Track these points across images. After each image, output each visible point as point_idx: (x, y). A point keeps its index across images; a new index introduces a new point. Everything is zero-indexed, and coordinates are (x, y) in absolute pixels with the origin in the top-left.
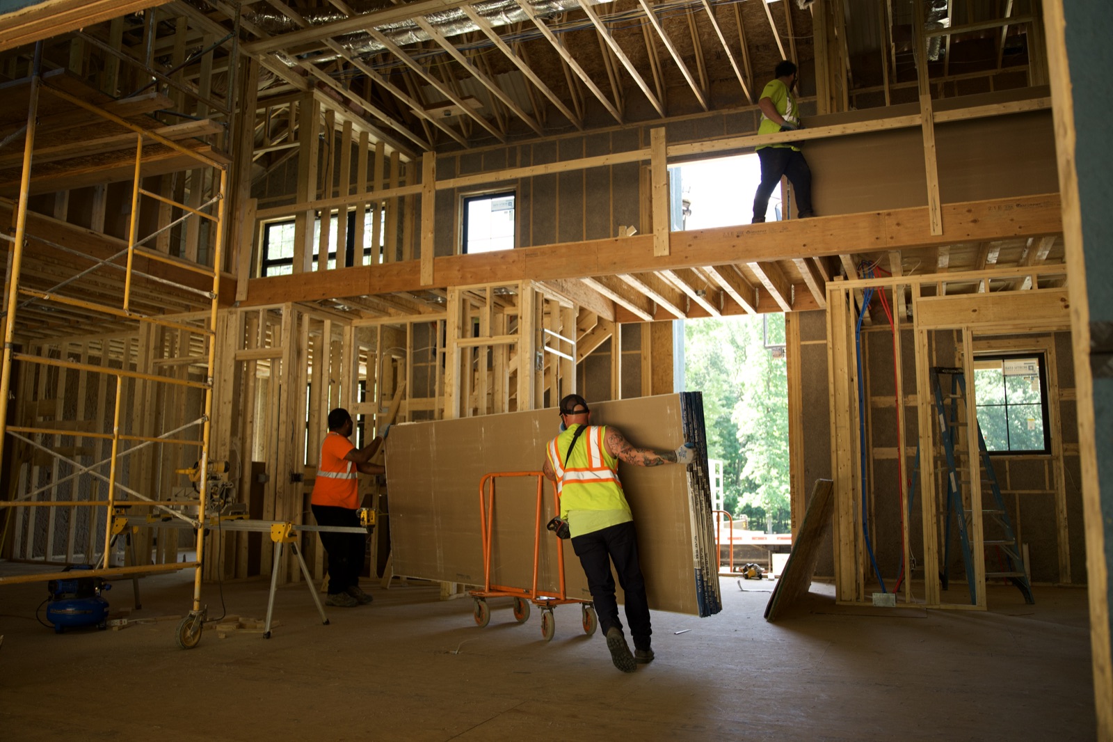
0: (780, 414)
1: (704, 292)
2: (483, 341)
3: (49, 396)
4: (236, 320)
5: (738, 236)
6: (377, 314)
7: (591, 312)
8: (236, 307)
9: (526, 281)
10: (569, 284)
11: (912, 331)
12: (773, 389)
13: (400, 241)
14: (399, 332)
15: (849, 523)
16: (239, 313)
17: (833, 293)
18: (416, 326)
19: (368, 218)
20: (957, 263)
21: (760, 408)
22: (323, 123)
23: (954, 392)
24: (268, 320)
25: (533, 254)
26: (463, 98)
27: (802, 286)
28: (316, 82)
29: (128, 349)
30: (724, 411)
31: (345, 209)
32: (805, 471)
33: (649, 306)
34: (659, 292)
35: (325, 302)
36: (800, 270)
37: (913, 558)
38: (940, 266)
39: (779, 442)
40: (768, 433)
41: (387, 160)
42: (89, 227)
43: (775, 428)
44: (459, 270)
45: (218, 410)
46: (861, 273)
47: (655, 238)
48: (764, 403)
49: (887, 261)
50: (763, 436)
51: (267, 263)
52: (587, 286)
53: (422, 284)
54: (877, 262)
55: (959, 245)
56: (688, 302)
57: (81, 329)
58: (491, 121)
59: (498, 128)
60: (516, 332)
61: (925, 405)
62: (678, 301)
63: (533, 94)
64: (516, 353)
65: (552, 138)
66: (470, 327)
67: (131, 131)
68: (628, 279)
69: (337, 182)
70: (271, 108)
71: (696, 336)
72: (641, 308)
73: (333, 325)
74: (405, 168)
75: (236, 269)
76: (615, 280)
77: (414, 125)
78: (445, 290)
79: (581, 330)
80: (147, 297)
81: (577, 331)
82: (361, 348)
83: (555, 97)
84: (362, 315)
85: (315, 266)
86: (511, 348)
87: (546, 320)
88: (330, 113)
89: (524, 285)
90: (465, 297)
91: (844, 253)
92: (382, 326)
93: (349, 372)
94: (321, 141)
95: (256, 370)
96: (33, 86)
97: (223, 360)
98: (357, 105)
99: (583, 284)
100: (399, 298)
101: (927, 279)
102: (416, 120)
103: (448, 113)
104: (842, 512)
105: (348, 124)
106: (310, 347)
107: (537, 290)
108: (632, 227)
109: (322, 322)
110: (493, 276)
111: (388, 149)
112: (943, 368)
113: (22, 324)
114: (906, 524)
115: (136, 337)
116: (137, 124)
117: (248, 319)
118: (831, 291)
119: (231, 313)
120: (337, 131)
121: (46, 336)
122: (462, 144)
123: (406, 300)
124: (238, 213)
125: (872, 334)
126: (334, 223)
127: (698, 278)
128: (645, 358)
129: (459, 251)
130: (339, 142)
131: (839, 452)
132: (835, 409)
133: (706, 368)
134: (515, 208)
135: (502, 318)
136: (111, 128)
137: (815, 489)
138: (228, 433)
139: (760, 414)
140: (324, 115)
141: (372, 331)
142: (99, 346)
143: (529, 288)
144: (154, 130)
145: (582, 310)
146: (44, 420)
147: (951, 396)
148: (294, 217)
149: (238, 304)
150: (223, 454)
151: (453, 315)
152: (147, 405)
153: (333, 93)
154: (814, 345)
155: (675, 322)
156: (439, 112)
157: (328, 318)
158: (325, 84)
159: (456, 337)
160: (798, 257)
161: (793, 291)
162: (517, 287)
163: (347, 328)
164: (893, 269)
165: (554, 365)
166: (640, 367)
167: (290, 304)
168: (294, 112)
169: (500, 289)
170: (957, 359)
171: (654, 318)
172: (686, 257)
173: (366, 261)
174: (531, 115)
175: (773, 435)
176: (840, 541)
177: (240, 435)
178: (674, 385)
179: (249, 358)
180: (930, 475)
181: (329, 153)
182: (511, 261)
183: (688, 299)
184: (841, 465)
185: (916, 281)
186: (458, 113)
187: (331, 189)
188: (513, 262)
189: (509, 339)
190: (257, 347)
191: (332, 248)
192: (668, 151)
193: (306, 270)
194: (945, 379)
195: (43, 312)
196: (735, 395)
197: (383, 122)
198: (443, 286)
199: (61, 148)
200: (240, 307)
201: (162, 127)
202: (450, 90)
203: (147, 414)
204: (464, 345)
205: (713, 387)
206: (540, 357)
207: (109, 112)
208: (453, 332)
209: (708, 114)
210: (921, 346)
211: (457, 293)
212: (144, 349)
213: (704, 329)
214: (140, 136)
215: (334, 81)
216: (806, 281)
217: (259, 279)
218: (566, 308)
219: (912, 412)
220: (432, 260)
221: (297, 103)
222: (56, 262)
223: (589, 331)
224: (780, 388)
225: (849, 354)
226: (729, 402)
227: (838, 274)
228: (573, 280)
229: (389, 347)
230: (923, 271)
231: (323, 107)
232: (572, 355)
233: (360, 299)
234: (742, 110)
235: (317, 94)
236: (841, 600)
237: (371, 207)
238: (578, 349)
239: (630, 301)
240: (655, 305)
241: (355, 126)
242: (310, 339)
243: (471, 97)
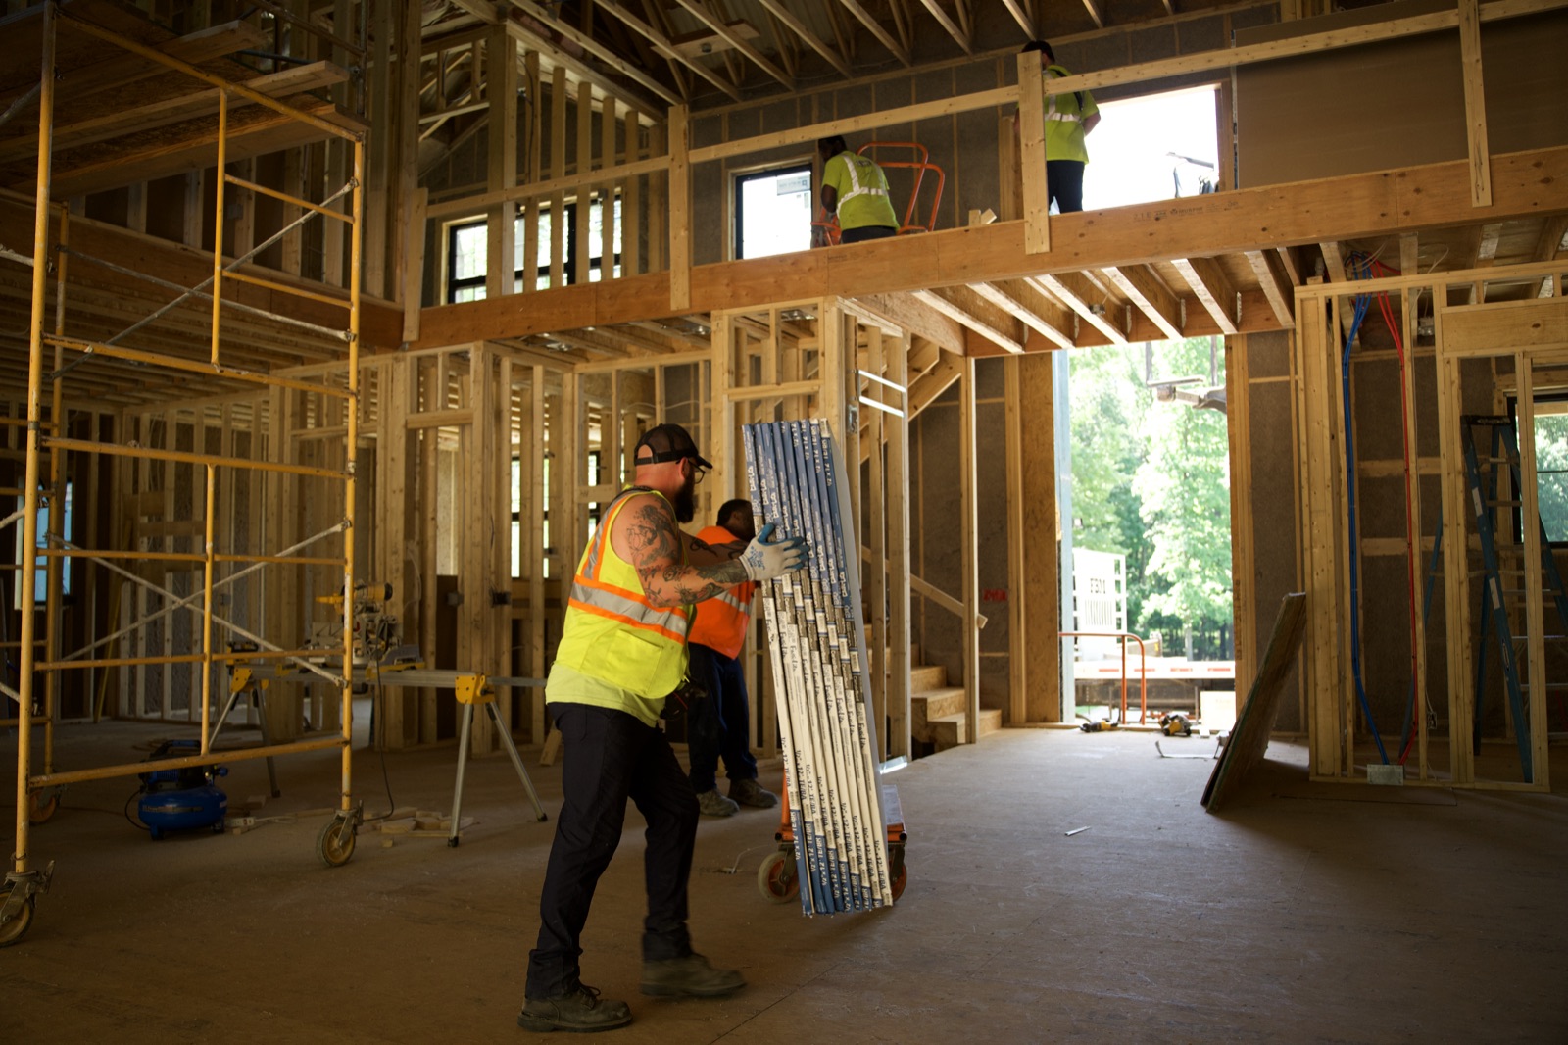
0: (1202, 481)
1: (1102, 308)
2: (770, 389)
3: (156, 486)
4: (405, 369)
5: (1157, 219)
6: (610, 355)
7: (929, 343)
8: (404, 350)
9: (830, 298)
10: (894, 303)
11: (1432, 360)
12: (1192, 445)
13: (644, 244)
14: (646, 379)
15: (1330, 658)
16: (408, 359)
17: (1306, 303)
18: (670, 372)
19: (595, 213)
20: (1505, 252)
21: (1174, 472)
22: (523, 72)
23: (1495, 454)
24: (452, 368)
25: (840, 257)
26: (728, 24)
27: (1255, 294)
28: (510, 8)
29: (258, 416)
30: (1122, 479)
31: (560, 200)
32: (1256, 576)
33: (1017, 330)
34: (1033, 310)
35: (533, 340)
36: (1255, 270)
37: (1432, 712)
38: (1482, 256)
39: (1202, 521)
40: (1185, 509)
41: (620, 124)
42: (181, 240)
43: (1195, 501)
44: (728, 285)
45: (385, 502)
46: (1350, 270)
47: (1027, 226)
48: (1180, 465)
49: (1395, 251)
50: (1179, 512)
51: (455, 285)
52: (922, 303)
53: (674, 307)
54: (1377, 254)
55: (1511, 222)
56: (1077, 324)
57: (191, 390)
58: (773, 58)
59: (783, 68)
60: (816, 376)
61: (1453, 476)
62: (1061, 322)
63: (835, 14)
64: (817, 407)
65: (865, 80)
66: (746, 370)
67: (211, 87)
68: (986, 291)
69: (546, 162)
70: (445, 52)
71: (1080, 371)
72: (1004, 333)
73: (547, 373)
74: (647, 135)
75: (402, 295)
76: (965, 292)
77: (658, 69)
78: (707, 315)
79: (914, 369)
80: (275, 340)
81: (909, 371)
82: (592, 404)
83: (868, 16)
84: (589, 356)
85: (518, 288)
86: (810, 400)
87: (862, 356)
88: (532, 55)
89: (826, 305)
90: (739, 326)
91: (1327, 240)
92: (619, 371)
93: (573, 441)
94: (521, 100)
95: (437, 443)
96: (47, 18)
97: (390, 430)
98: (572, 41)
99: (917, 300)
100: (641, 329)
101: (1457, 277)
102: (661, 61)
103: (707, 48)
104: (1319, 641)
105: (559, 72)
106: (514, 404)
107: (847, 311)
108: (989, 211)
109: (531, 368)
110: (780, 293)
111: (622, 108)
112: (1479, 417)
113: (109, 385)
114: (1421, 659)
115: (267, 399)
116: (219, 74)
117: (422, 368)
118: (1302, 301)
119: (397, 359)
120: (543, 84)
121: (145, 401)
122: (731, 94)
123: (652, 333)
124: (400, 211)
125: (1360, 366)
126: (545, 222)
127: (1093, 287)
128: (1011, 409)
129: (730, 255)
130: (547, 100)
131: (1315, 550)
132: (1309, 483)
133: (1095, 417)
134: (812, 189)
135: (795, 355)
136: (179, 83)
137: (1281, 611)
138: (401, 536)
139: (1174, 481)
140: (523, 59)
141: (606, 379)
142: (218, 413)
143: (834, 309)
144: (244, 83)
145: (915, 339)
146: (150, 520)
147: (1491, 460)
148: (485, 216)
149: (407, 346)
150: (394, 566)
151: (720, 351)
152: (286, 497)
153: (536, 25)
154: (1270, 384)
155: (1055, 354)
156: (694, 47)
157: (538, 363)
158: (524, 12)
159: (726, 386)
160: (1254, 249)
161: (1239, 303)
162: (816, 308)
163: (568, 377)
164: (1405, 264)
165: (876, 423)
166: (1004, 422)
167: (481, 343)
168: (480, 58)
169: (790, 311)
170: (1496, 401)
171: (1024, 349)
172: (1076, 254)
173: (595, 276)
174: (832, 46)
175: (1192, 512)
176: (1316, 685)
177: (417, 538)
178: (1056, 448)
179: (425, 425)
180: (1461, 583)
181: (534, 115)
182: (806, 268)
183: (1076, 319)
184: (1317, 569)
185: (1439, 282)
186: (723, 48)
187: (538, 172)
188: (810, 269)
189: (805, 388)
190: (437, 409)
191: (544, 259)
192: (1046, 88)
193: (506, 292)
194: (1481, 433)
195: (132, 368)
196: (1137, 454)
197: (611, 66)
198: (705, 309)
199: (112, 118)
200: (409, 350)
201: (256, 77)
202: (709, 11)
203: (286, 510)
204: (738, 398)
205: (1106, 444)
206: (854, 414)
207: (171, 55)
208: (721, 378)
209: (1103, 32)
210: (1448, 383)
211: (726, 320)
212: (277, 416)
213: (1093, 361)
214: (223, 94)
215: (536, 6)
216: (1263, 286)
217: (443, 308)
218: (891, 337)
219: (1431, 485)
220: (687, 271)
221: (482, 42)
222: (136, 294)
223: (926, 371)
224: (1203, 444)
225: (1332, 397)
226: (1129, 466)
227: (1313, 274)
228: (902, 294)
229: (632, 402)
230: (1449, 266)
231: (521, 47)
232: (901, 408)
233: (585, 333)
234: (1155, 23)
235: (512, 27)
236: (1317, 774)
237: (599, 196)
238: (911, 397)
239: (988, 324)
240: (1026, 330)
241: (570, 75)
242: (515, 393)
243: (740, 21)
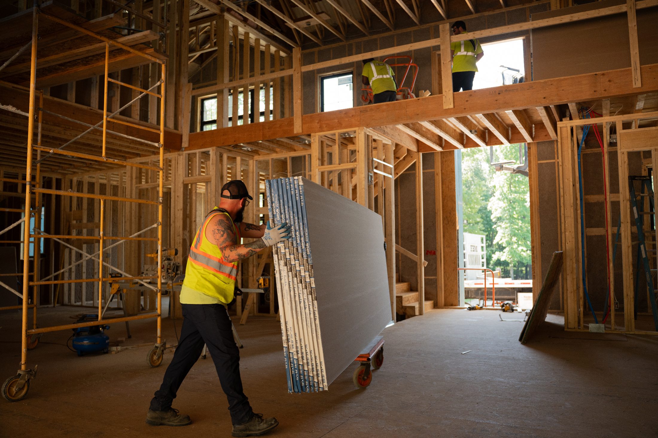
0: (517, 204)
1: (476, 131)
2: (336, 167)
3: (79, 208)
4: (183, 159)
5: (499, 94)
6: (268, 152)
7: (403, 146)
8: (182, 151)
9: (361, 128)
10: (388, 130)
11: (616, 152)
12: (513, 189)
13: (282, 106)
14: (284, 162)
15: (573, 279)
16: (184, 155)
17: (562, 129)
18: (294, 159)
19: (262, 93)
20: (647, 107)
21: (505, 201)
22: (231, 34)
23: (643, 193)
24: (202, 158)
25: (366, 111)
26: (317, 13)
27: (540, 125)
28: (226, 8)
29: (122, 179)
30: (483, 203)
31: (247, 88)
32: (541, 244)
33: (440, 141)
34: (446, 132)
35: (236, 146)
36: (541, 115)
37: (617, 301)
38: (637, 108)
39: (517, 221)
40: (510, 216)
41: (272, 56)
42: (89, 106)
43: (515, 213)
44: (318, 123)
45: (174, 214)
46: (581, 115)
47: (444, 97)
48: (508, 197)
49: (600, 106)
50: (508, 217)
51: (203, 123)
52: (400, 130)
53: (295, 132)
54: (592, 108)
55: (649, 94)
56: (465, 138)
57: (94, 168)
58: (336, 28)
59: (341, 32)
60: (355, 161)
61: (625, 201)
62: (458, 137)
63: (362, 9)
64: (356, 174)
65: (375, 37)
66: (326, 158)
67: (103, 41)
68: (426, 125)
69: (241, 72)
70: (199, 26)
71: (466, 158)
72: (435, 142)
73: (242, 160)
74: (284, 60)
75: (181, 128)
76: (418, 125)
77: (288, 32)
78: (309, 135)
79: (396, 158)
80: (128, 147)
81: (394, 159)
82: (261, 173)
83: (376, 9)
84: (260, 153)
85: (230, 124)
86: (353, 171)
87: (374, 152)
88: (235, 27)
89: (359, 131)
90: (323, 140)
91: (571, 102)
92: (272, 159)
93: (253, 189)
94: (231, 46)
95: (196, 190)
96: (34, 14)
97: (176, 184)
98: (252, 22)
99: (397, 128)
100: (282, 141)
101: (626, 117)
102: (289, 29)
103: (308, 23)
104: (568, 272)
105: (247, 34)
106: (229, 173)
107: (368, 134)
108: (428, 91)
109: (235, 158)
110: (340, 125)
111: (273, 49)
112: (636, 177)
113: (59, 166)
114: (612, 279)
115: (125, 171)
116: (105, 36)
117: (190, 158)
118: (561, 128)
119: (179, 155)
120: (240, 39)
121: (74, 173)
122: (318, 43)
123: (286, 143)
124: (181, 93)
125: (585, 156)
126: (241, 97)
127: (472, 122)
128: (437, 174)
129: (319, 111)
130: (242, 46)
131: (567, 233)
132: (564, 205)
133: (472, 177)
134: (353, 83)
135: (347, 152)
136: (89, 40)
137: (552, 259)
138: (181, 229)
139: (504, 204)
140: (232, 29)
141: (267, 162)
142: (105, 177)
143: (363, 133)
144: (116, 40)
145: (397, 145)
146: (77, 222)
147: (641, 195)
148: (216, 94)
149: (184, 149)
150: (178, 241)
151: (315, 151)
152: (133, 212)
153: (237, 15)
154: (547, 163)
155: (456, 151)
156: (303, 23)
157: (239, 156)
158: (232, 10)
159: (317, 165)
160: (540, 106)
161: (534, 129)
162: (355, 132)
163: (251, 162)
164: (604, 112)
165: (380, 181)
166: (434, 180)
167: (214, 148)
168: (213, 29)
169: (344, 134)
170: (643, 170)
171: (443, 149)
172: (465, 109)
173: (262, 119)
174: (361, 22)
175: (513, 217)
176: (567, 290)
177: (188, 229)
178: (456, 191)
179: (192, 182)
180: (629, 247)
181: (236, 53)
182: (351, 115)
183: (465, 136)
184: (568, 241)
185: (619, 119)
186: (315, 24)
187: (238, 76)
188: (352, 116)
189: (350, 166)
190: (196, 175)
191: (241, 112)
192: (451, 39)
193: (225, 126)
194: (637, 183)
195: (69, 159)
196: (490, 193)
197: (268, 32)
198: (309, 133)
199: (61, 55)
200: (185, 151)
201: (121, 37)
202: (309, 8)
203: (133, 218)
204: (322, 170)
205: (477, 189)
206: (371, 176)
207: (85, 29)
208: (315, 162)
209: (475, 16)
210: (623, 162)
211: (317, 137)
212: (130, 178)
213: (471, 154)
214: (107, 44)
215: (237, 7)
216: (544, 122)
217: (199, 133)
218: (387, 144)
219: (616, 205)
220: (301, 117)
221: (214, 22)
222: (71, 128)
223: (401, 159)
224: (517, 188)
225: (573, 169)
226: (487, 198)
227: (565, 116)
228: (391, 126)
229: (278, 172)
230: (623, 113)
231: (231, 24)
232: (391, 174)
233: (258, 143)
234: (497, 11)
235: (227, 16)
236: (568, 328)
237: (264, 86)
238: (395, 169)
239: (428, 139)
240: (443, 141)
241: (252, 35)
242: (229, 169)
243: (322, 12)
